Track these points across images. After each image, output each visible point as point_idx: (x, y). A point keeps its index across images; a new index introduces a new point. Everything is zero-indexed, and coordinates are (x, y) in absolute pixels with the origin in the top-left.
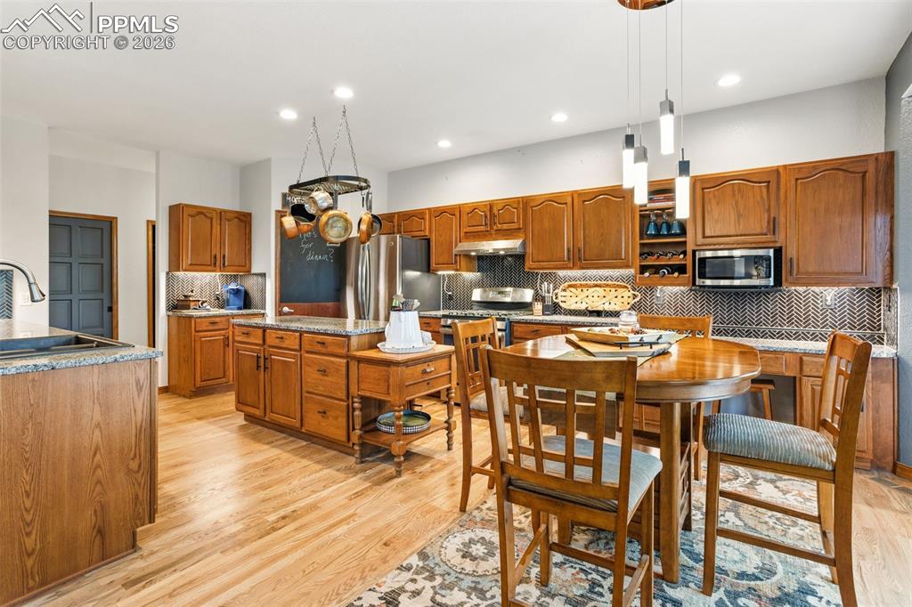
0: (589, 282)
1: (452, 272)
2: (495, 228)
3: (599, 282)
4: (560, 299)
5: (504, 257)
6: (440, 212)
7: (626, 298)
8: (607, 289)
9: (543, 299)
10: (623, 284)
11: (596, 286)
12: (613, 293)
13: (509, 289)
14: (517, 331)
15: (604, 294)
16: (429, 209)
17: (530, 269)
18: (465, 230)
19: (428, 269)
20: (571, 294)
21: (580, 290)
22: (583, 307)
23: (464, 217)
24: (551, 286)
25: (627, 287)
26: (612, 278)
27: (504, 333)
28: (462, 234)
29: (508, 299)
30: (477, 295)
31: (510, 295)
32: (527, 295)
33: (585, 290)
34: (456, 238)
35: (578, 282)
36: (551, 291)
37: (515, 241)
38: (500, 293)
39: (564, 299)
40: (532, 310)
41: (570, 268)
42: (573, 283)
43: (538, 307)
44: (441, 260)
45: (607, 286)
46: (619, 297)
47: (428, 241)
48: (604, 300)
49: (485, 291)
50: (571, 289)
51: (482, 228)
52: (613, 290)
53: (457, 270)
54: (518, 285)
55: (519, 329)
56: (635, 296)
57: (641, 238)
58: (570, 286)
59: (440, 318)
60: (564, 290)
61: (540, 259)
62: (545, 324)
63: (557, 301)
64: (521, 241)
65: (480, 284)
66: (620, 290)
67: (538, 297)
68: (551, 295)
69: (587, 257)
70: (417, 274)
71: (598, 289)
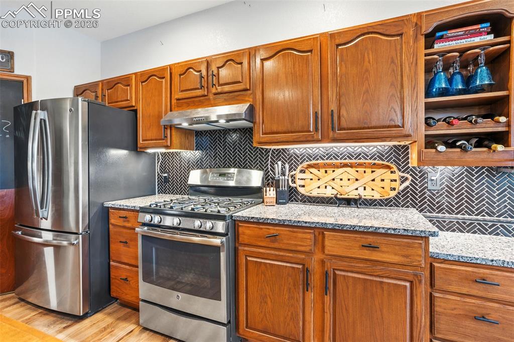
0: (334, 161)
1: (163, 150)
2: (214, 90)
3: (348, 161)
4: (299, 182)
5: (226, 131)
6: (147, 77)
7: (387, 181)
8: (361, 170)
9: (276, 184)
10: (381, 162)
11: (346, 165)
12: (369, 176)
13: (233, 170)
14: (244, 233)
15: (356, 175)
16: (136, 74)
17: (260, 143)
18: (177, 97)
19: (135, 148)
20: (311, 176)
21: (323, 170)
22: (329, 193)
23: (176, 79)
24: (287, 166)
25: (388, 167)
26: (366, 156)
27: (224, 239)
28: (174, 101)
29: (232, 183)
30: (195, 177)
31: (234, 177)
32: (255, 178)
33: (330, 171)
34: (166, 106)
35: (320, 161)
36: (287, 173)
37: (241, 105)
38: (221, 175)
39: (302, 182)
40: (263, 198)
41: (318, 141)
42: (314, 162)
43: (271, 193)
44: (149, 136)
45: (360, 165)
46: (378, 180)
47: (135, 111)
48: (357, 184)
49: (205, 172)
50: (312, 170)
51: (199, 92)
52: (369, 170)
53: (167, 147)
54: (244, 165)
55: (248, 232)
56: (404, 180)
57: (428, 94)
58: (310, 166)
59: (138, 211)
60: (302, 171)
61: (275, 129)
62: (288, 226)
63: (294, 185)
64: (248, 104)
65: (198, 165)
66: (379, 172)
67: (269, 181)
68: (286, 177)
69: (344, 124)
70: (122, 153)
71: (348, 169)
